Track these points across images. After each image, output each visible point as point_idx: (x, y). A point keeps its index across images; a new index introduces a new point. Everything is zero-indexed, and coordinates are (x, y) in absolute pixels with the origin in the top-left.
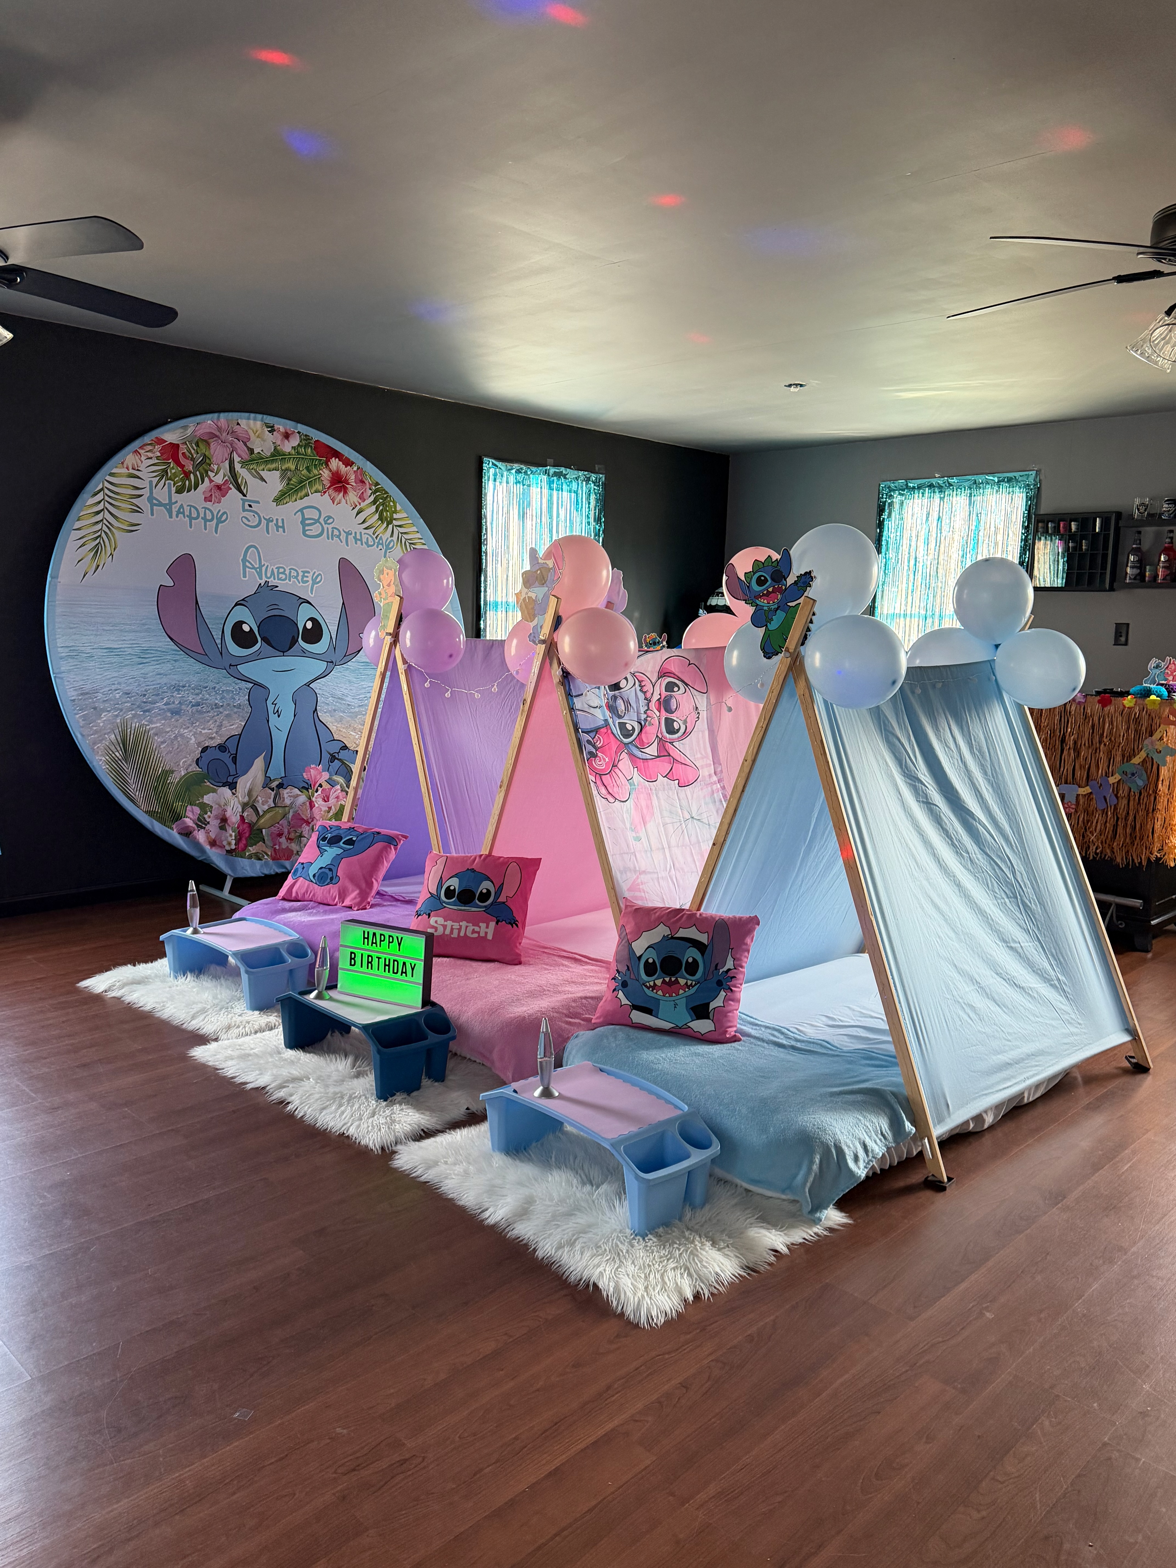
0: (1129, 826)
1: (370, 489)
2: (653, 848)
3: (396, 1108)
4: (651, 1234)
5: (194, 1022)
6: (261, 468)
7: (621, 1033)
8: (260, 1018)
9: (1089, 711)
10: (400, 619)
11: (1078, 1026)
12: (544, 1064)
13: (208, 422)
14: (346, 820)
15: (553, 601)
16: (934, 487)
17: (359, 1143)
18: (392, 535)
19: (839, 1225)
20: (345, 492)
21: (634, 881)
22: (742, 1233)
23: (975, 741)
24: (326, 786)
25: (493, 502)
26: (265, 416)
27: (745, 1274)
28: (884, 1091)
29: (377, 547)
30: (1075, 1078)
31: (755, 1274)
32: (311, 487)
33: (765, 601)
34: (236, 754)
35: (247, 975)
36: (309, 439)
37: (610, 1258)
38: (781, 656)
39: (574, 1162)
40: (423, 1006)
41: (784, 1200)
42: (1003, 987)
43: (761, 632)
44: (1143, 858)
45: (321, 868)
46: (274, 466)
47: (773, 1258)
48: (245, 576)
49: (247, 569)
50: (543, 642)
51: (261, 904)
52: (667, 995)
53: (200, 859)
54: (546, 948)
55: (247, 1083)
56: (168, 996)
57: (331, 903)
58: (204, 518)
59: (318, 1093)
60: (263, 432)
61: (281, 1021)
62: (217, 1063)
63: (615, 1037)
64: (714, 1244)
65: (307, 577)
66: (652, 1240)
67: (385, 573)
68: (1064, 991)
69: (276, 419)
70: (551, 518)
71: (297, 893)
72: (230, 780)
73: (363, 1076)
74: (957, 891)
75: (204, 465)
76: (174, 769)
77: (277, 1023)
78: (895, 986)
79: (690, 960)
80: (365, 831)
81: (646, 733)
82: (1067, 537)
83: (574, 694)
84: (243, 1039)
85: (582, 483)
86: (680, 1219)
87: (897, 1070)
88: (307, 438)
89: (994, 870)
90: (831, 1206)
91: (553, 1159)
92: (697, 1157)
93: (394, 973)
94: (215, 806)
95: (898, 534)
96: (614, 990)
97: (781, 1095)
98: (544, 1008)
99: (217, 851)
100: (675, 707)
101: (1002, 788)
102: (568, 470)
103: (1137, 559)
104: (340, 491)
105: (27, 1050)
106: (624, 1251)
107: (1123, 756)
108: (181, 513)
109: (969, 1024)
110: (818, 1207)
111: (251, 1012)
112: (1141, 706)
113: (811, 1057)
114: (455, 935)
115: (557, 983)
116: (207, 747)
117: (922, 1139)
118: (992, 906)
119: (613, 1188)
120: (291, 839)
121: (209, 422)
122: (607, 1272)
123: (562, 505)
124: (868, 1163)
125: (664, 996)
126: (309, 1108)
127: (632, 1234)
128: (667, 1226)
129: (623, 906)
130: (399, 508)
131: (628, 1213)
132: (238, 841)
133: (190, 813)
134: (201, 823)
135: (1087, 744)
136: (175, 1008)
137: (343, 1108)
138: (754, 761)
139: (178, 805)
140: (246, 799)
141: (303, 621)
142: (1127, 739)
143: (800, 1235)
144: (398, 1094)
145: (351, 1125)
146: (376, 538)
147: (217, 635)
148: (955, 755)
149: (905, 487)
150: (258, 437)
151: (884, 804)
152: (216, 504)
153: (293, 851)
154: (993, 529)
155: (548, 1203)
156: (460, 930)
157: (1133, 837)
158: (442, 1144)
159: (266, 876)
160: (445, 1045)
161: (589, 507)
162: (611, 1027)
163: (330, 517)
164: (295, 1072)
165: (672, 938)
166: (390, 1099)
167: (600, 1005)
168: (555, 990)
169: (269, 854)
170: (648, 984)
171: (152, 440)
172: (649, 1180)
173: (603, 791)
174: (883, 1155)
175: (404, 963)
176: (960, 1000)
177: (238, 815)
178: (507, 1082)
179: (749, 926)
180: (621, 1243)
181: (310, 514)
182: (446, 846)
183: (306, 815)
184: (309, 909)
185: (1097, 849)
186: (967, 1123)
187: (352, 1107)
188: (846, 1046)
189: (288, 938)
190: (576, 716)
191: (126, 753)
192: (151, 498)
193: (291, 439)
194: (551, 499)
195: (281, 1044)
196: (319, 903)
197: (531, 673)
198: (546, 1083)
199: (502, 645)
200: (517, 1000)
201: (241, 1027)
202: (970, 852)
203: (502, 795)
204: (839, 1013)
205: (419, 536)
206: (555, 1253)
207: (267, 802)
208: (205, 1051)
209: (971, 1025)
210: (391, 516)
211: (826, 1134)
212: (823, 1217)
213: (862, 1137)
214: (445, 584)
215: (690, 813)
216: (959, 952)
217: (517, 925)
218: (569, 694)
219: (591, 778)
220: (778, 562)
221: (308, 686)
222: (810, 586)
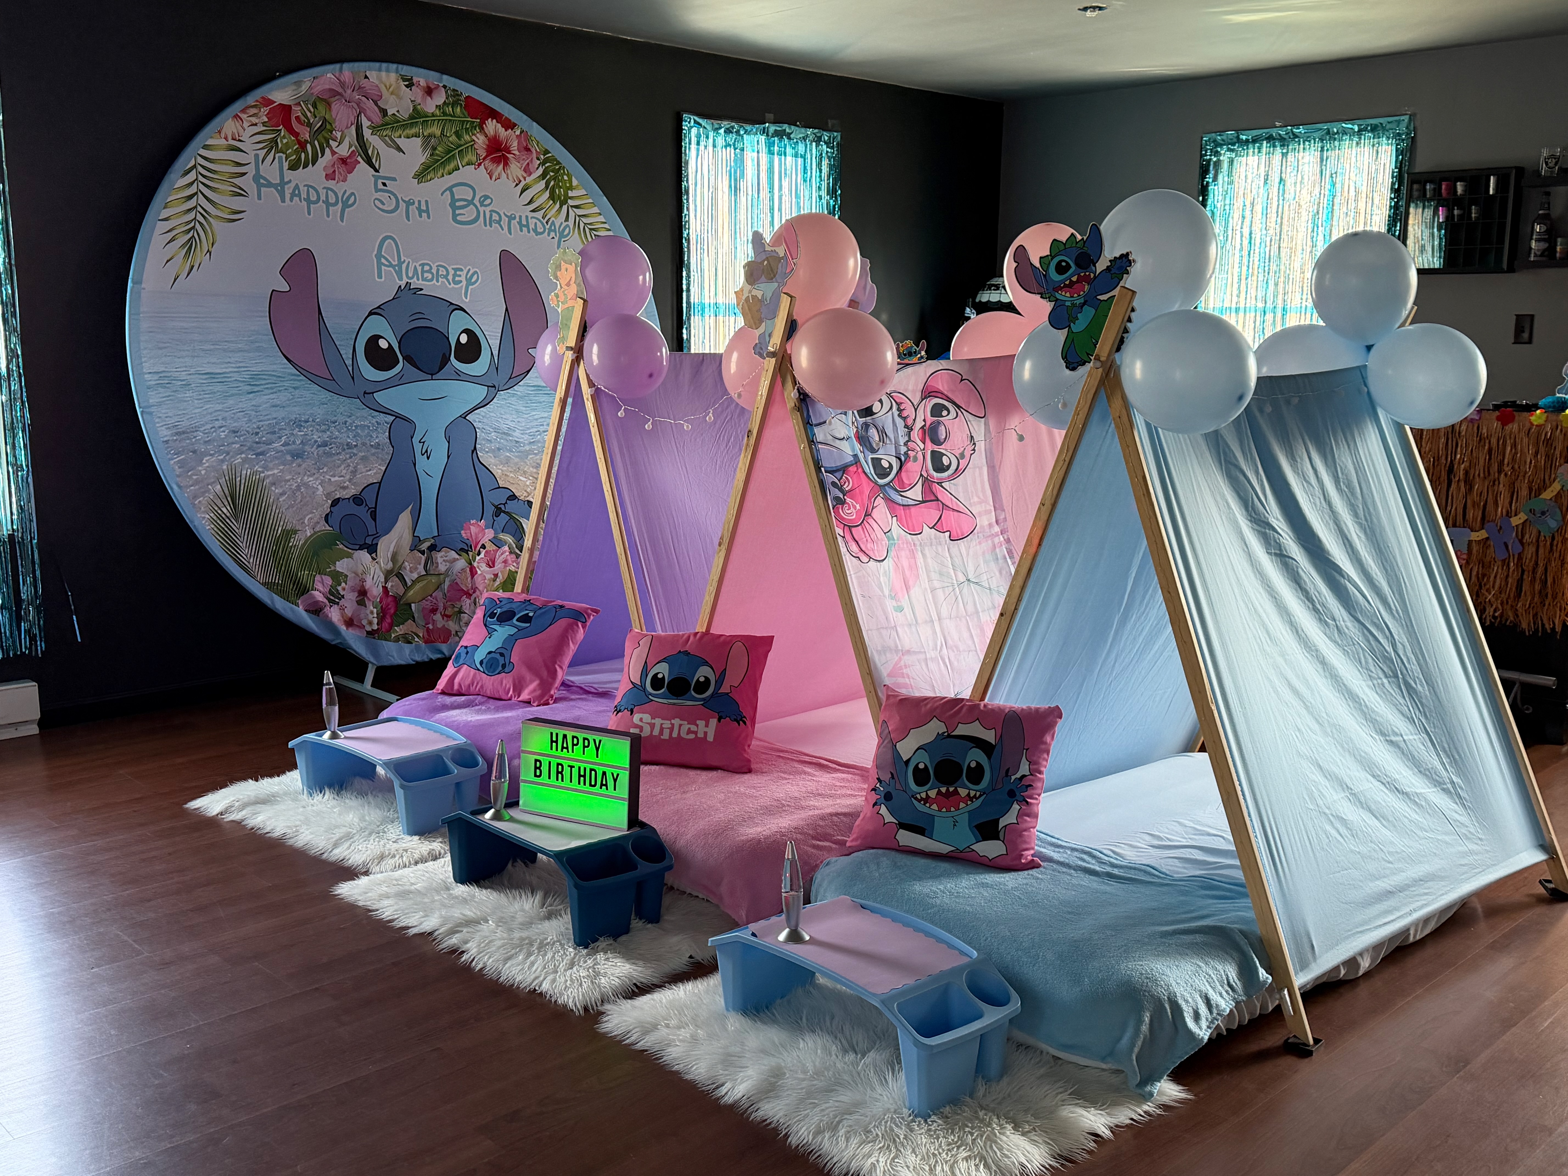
0: (1538, 581)
1: (538, 159)
2: (920, 621)
3: (600, 957)
4: (934, 1114)
5: (336, 851)
6: (397, 134)
7: (886, 859)
8: (421, 845)
9: (1485, 431)
10: (584, 329)
11: (1479, 842)
12: (791, 900)
14: (520, 591)
15: (785, 301)
16: (1274, 139)
17: (556, 1001)
18: (567, 219)
19: (1176, 1101)
20: (506, 164)
21: (896, 664)
22: (1052, 1113)
23: (1342, 474)
24: (490, 547)
25: (697, 172)
26: (400, 66)
27: (1057, 1165)
28: (1231, 929)
29: (549, 235)
30: (1474, 910)
31: (1070, 1165)
32: (461, 159)
33: (1068, 295)
34: (375, 508)
35: (402, 791)
36: (458, 95)
37: (884, 1146)
38: (1088, 366)
39: (831, 1023)
40: (629, 828)
41: (1103, 1070)
42: (1382, 793)
43: (1061, 336)
44: (1557, 622)
45: (490, 653)
46: (413, 131)
47: (1093, 1144)
48: (380, 277)
49: (383, 267)
50: (773, 355)
51: (415, 700)
52: (944, 810)
53: (333, 643)
54: (782, 751)
55: (409, 928)
56: (302, 818)
57: (503, 697)
58: (326, 202)
59: (500, 939)
60: (398, 87)
61: (447, 848)
62: (368, 903)
63: (878, 864)
64: (1016, 1128)
65: (460, 276)
66: (937, 1122)
67: (563, 268)
68: (1460, 797)
69: (414, 69)
70: (771, 191)
71: (460, 685)
72: (369, 541)
73: (556, 918)
74: (1321, 671)
75: (324, 132)
76: (297, 528)
77: (442, 851)
78: (1244, 795)
79: (973, 765)
80: (545, 604)
81: (907, 471)
82: (1448, 202)
83: (814, 422)
84: (400, 872)
85: (811, 144)
86: (971, 1096)
87: (1247, 902)
88: (456, 93)
89: (1369, 641)
90: (1165, 1077)
91: (804, 1020)
92: (992, 1016)
93: (591, 785)
94: (351, 575)
95: (1227, 202)
96: (875, 804)
97: (1096, 937)
98: (785, 827)
99: (354, 632)
100: (944, 437)
101: (1378, 535)
102: (793, 127)
103: (1544, 228)
104: (499, 163)
105: (127, 890)
106: (902, 1137)
107: (1530, 489)
108: (296, 195)
109: (1339, 841)
110: (1150, 1078)
111: (409, 838)
112: (1554, 424)
113: (1131, 887)
114: (666, 736)
115: (798, 796)
116: (339, 499)
117: (1282, 990)
118: (1366, 689)
119: (883, 1056)
120: (448, 617)
121: (328, 75)
122: (881, 1164)
123: (786, 174)
124: (1212, 1022)
125: (940, 811)
126: (490, 957)
127: (910, 1115)
128: (955, 1105)
129: (883, 697)
130: (575, 182)
131: (905, 1089)
132: (381, 619)
133: (319, 584)
134: (334, 597)
135: (1482, 475)
136: (311, 833)
137: (532, 958)
138: (1054, 505)
139: (304, 574)
140: (390, 565)
141: (456, 334)
142: (1535, 466)
143: (1125, 1115)
144: (602, 939)
145: (544, 979)
146: (547, 223)
147: (347, 354)
148: (1317, 493)
149: (1235, 140)
150: (392, 93)
151: (1225, 558)
152: (341, 183)
153: (451, 631)
154: (1352, 193)
155: (801, 1076)
156: (672, 729)
157: (1543, 595)
158: (660, 1002)
159: (417, 662)
160: (660, 875)
161: (820, 176)
162: (872, 851)
163: (486, 197)
164: (469, 912)
165: (949, 736)
166: (592, 945)
167: (857, 823)
168: (796, 804)
169: (421, 635)
170: (918, 796)
171: (257, 101)
172: (932, 1046)
173: (854, 548)
174: (1231, 1011)
175: (604, 773)
176: (1327, 811)
177: (380, 585)
178: (740, 922)
179: (1049, 720)
180: (897, 1126)
181: (462, 193)
182: (649, 623)
183: (466, 585)
184: (476, 705)
185: (1495, 611)
186: (1336, 969)
187: (544, 956)
188: (1178, 873)
189: (452, 743)
190: (817, 451)
191: (235, 508)
192: (256, 177)
193: (434, 95)
194: (771, 170)
195: (449, 878)
196: (489, 698)
197: (757, 395)
198: (793, 923)
199: (716, 360)
200: (748, 819)
201: (398, 856)
202: (1337, 618)
203: (722, 554)
204: (1166, 831)
205: (601, 219)
206: (813, 1139)
207: (416, 569)
208: (354, 888)
209: (1341, 843)
210: (566, 194)
211: (1157, 985)
212: (1156, 1091)
213: (1203, 988)
214: (641, 282)
215: (965, 574)
216: (1324, 749)
217: (745, 723)
218: (808, 423)
219: (839, 531)
220: (1085, 242)
221: (465, 418)
222: (1128, 273)
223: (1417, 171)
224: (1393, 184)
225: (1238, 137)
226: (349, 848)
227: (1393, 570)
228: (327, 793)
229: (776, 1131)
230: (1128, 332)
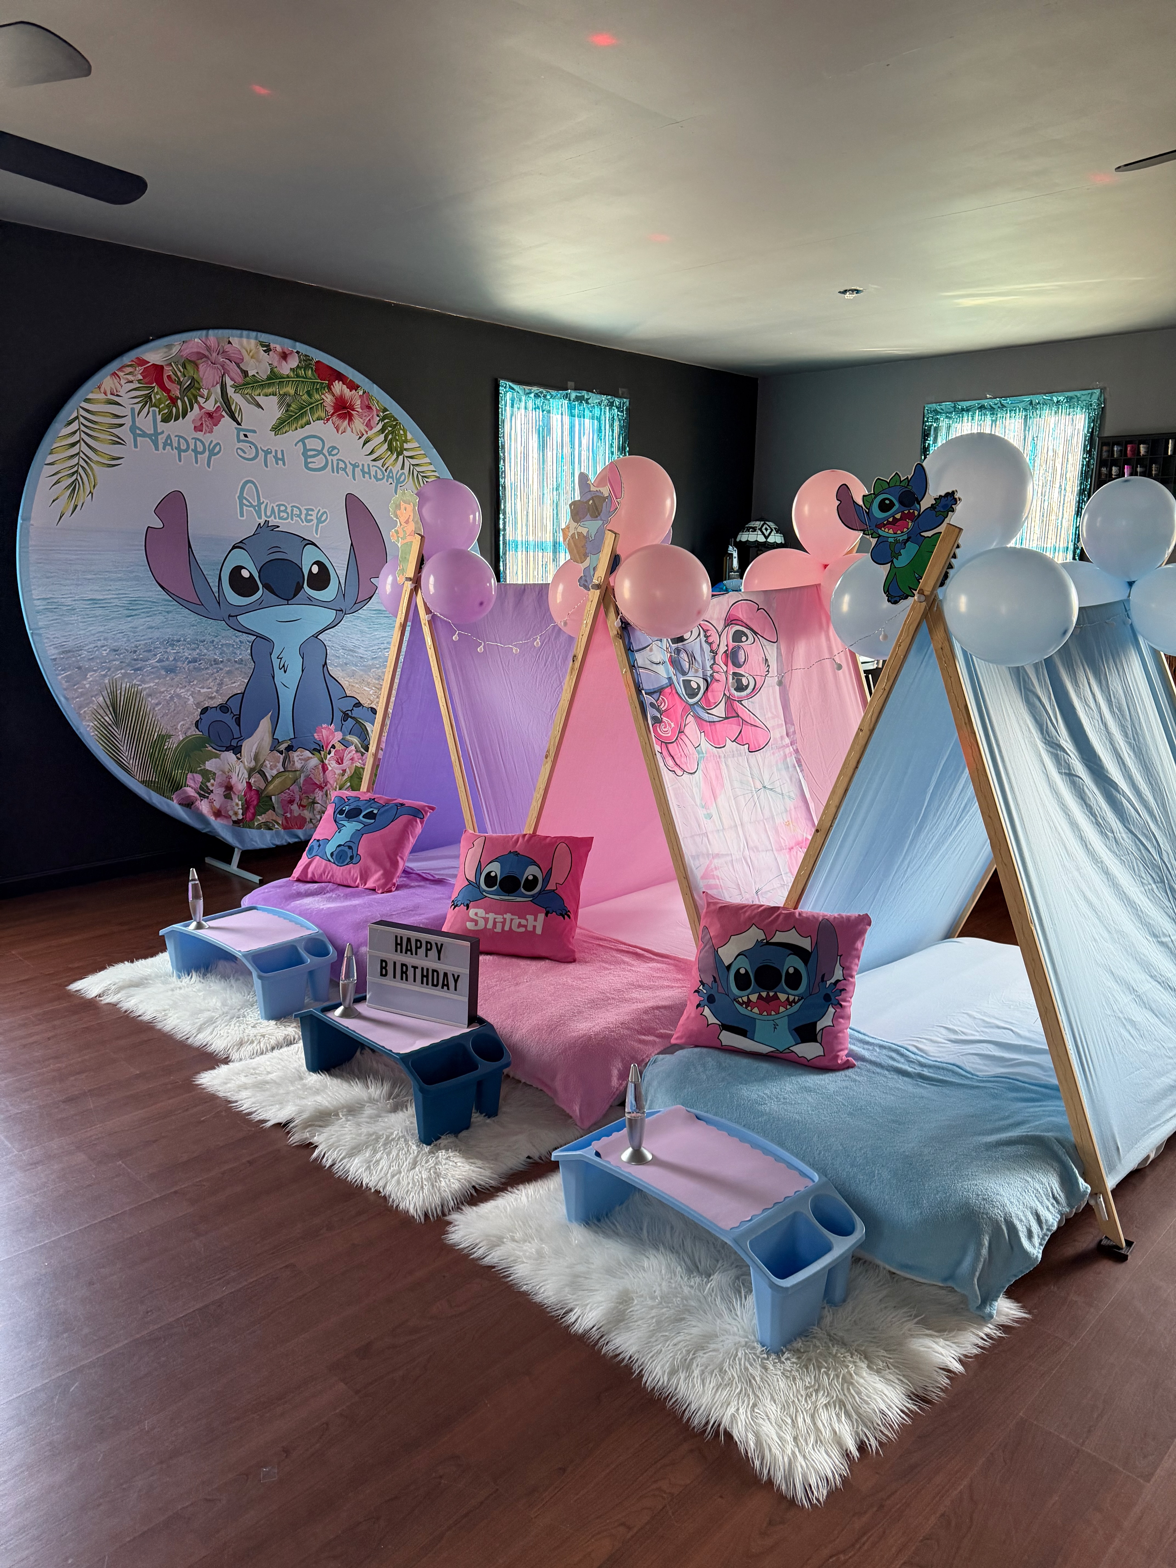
1: (378, 416)
2: (726, 827)
3: (442, 1155)
4: (788, 1350)
5: (200, 1036)
6: (257, 392)
7: (711, 1058)
8: (277, 1030)
10: (421, 562)
12: (633, 1120)
13: (196, 340)
14: (365, 790)
15: (609, 538)
16: (985, 408)
17: (398, 1207)
18: (403, 467)
19: (1014, 1320)
20: (351, 420)
21: (708, 867)
22: (902, 1345)
23: (1114, 697)
24: (339, 747)
25: (511, 429)
26: (259, 334)
27: (915, 1408)
28: (1046, 1137)
29: (387, 481)
31: (928, 1407)
32: (312, 414)
33: (891, 531)
34: (240, 715)
35: (260, 981)
36: (309, 360)
37: (741, 1391)
38: (910, 600)
39: (672, 1239)
40: (469, 1024)
41: (942, 1289)
42: (1158, 992)
43: (883, 571)
45: (340, 846)
46: (270, 390)
47: (945, 1380)
48: (242, 516)
49: (245, 508)
50: (598, 587)
51: (273, 887)
52: (765, 1013)
53: (204, 832)
54: (601, 939)
56: (171, 1002)
57: (352, 884)
58: (195, 450)
59: (350, 1133)
60: (257, 352)
61: (300, 1033)
62: (228, 1094)
63: (704, 1064)
64: (870, 1364)
65: (312, 515)
66: (790, 1360)
67: (402, 507)
69: (271, 337)
70: (573, 447)
71: (313, 874)
72: (234, 743)
73: (402, 1110)
74: (1105, 880)
75: (193, 389)
76: (171, 733)
77: (297, 1036)
79: (791, 971)
80: (387, 803)
81: (712, 691)
82: (1135, 461)
84: (258, 1060)
85: (605, 408)
86: (821, 1327)
87: (1054, 1105)
88: (307, 358)
89: (1140, 851)
90: (1003, 1296)
91: (645, 1231)
92: (841, 1246)
93: (433, 985)
94: (218, 773)
96: (698, 1006)
97: (926, 1151)
98: (612, 1023)
99: (222, 822)
100: (743, 660)
101: (1144, 753)
102: (590, 393)
104: (345, 418)
106: (758, 1379)
108: (168, 445)
109: (1130, 1042)
110: (988, 1298)
111: (265, 1022)
113: (946, 1090)
114: (498, 929)
115: (621, 988)
116: (207, 707)
117: (1098, 1195)
118: (1140, 895)
120: (304, 806)
122: (740, 1414)
123: (584, 433)
124: (1043, 1239)
125: (761, 1014)
126: (339, 1153)
127: (763, 1351)
128: (806, 1338)
129: (701, 903)
130: (409, 436)
131: (755, 1319)
132: (245, 810)
133: (191, 781)
134: (204, 792)
136: (178, 1018)
137: (378, 1156)
138: (872, 731)
139: (177, 773)
140: (253, 764)
141: (308, 566)
143: (971, 1341)
144: (444, 1135)
145: (391, 1180)
146: (386, 470)
148: (1096, 716)
149: (952, 409)
150: (252, 358)
152: (208, 434)
153: (306, 819)
154: (1051, 453)
155: (650, 1303)
156: (504, 923)
158: (505, 1209)
159: (277, 846)
160: (500, 1070)
161: (613, 435)
162: (696, 1049)
163: (334, 448)
164: (323, 1105)
165: (768, 943)
166: (435, 1142)
167: (680, 1020)
168: (621, 997)
169: (280, 822)
170: (740, 1000)
171: (133, 361)
172: (787, 1289)
173: (670, 762)
174: (1058, 1224)
175: (446, 975)
176: (1121, 1015)
177: (244, 781)
179: (860, 927)
180: (751, 1365)
181: (311, 444)
182: (481, 824)
183: (319, 779)
184: (328, 892)
187: (389, 1153)
188: (981, 1072)
189: (306, 933)
190: (639, 675)
191: (116, 717)
192: (133, 428)
193: (289, 359)
194: (572, 428)
195: (302, 1066)
196: (339, 885)
197: (582, 623)
198: (636, 1143)
199: (542, 590)
200: (578, 1013)
201: (256, 1043)
202: (1115, 831)
203: (548, 766)
204: (959, 1023)
205: (432, 468)
206: (669, 1380)
207: (276, 766)
208: (214, 1078)
209: (1133, 1045)
210: (402, 446)
211: (994, 1207)
212: (995, 1312)
213: (1033, 1205)
214: (471, 521)
215: (762, 782)
216: (1114, 955)
217: (569, 917)
218: (630, 649)
219: (657, 748)
220: (909, 482)
221: (316, 637)
222: (953, 511)
223: (1105, 435)
224: (1085, 446)
225: (955, 407)
226: (211, 1033)
227: (1157, 783)
228: (194, 974)
229: (628, 1369)
230: (952, 567)
